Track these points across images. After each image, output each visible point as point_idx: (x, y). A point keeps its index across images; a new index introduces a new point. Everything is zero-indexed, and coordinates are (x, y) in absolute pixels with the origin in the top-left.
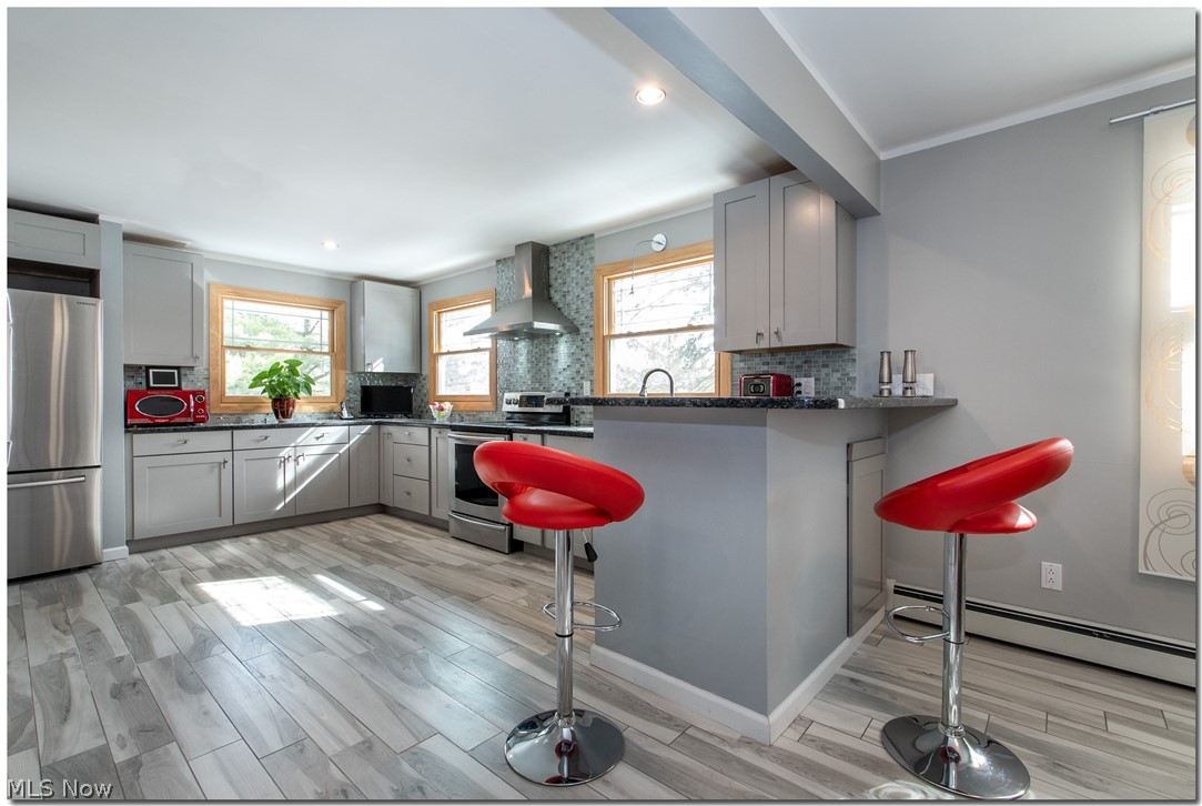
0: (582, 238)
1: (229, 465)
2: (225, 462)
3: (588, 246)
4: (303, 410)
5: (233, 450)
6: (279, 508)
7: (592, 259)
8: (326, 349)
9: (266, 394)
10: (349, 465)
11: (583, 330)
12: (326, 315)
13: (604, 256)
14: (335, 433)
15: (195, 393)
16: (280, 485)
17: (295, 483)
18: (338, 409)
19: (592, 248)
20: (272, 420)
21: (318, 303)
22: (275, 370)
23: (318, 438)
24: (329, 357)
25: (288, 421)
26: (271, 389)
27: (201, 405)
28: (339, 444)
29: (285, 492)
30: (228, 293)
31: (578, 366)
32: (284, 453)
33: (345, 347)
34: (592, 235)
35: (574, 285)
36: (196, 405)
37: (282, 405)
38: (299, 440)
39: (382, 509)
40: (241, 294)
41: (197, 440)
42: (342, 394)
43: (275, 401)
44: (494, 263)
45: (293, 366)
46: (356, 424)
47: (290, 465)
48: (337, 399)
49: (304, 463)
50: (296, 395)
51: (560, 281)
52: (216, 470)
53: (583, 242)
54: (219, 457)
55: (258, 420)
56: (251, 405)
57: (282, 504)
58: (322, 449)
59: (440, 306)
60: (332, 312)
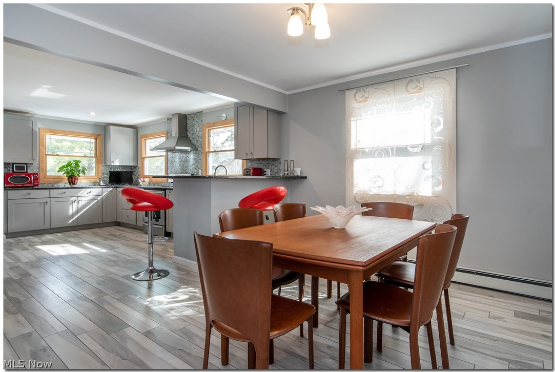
0: (198, 112)
1: (48, 204)
2: (47, 202)
4: (81, 182)
5: (50, 198)
6: (70, 222)
7: (202, 121)
8: (93, 155)
9: (65, 175)
10: (102, 205)
11: (199, 149)
12: (93, 140)
13: (206, 120)
14: (95, 191)
15: (33, 174)
16: (71, 212)
17: (78, 211)
18: (98, 181)
19: (202, 117)
20: (68, 185)
21: (90, 135)
22: (69, 164)
23: (88, 193)
24: (94, 159)
25: (75, 186)
26: (67, 172)
27: (36, 179)
28: (98, 196)
29: (73, 215)
30: (49, 132)
31: (197, 163)
32: (72, 199)
33: (102, 154)
34: (202, 112)
35: (196, 131)
36: (34, 180)
37: (72, 179)
38: (79, 194)
39: (118, 224)
40: (53, 132)
41: (34, 193)
42: (100, 175)
43: (69, 177)
44: (166, 120)
45: (77, 163)
46: (105, 188)
47: (75, 204)
48: (98, 176)
49: (81, 204)
50: (78, 175)
51: (191, 129)
52: (43, 206)
53: (199, 114)
54: (44, 200)
55: (61, 185)
56: (59, 179)
57: (72, 220)
58: (89, 198)
59: (146, 137)
60: (96, 139)
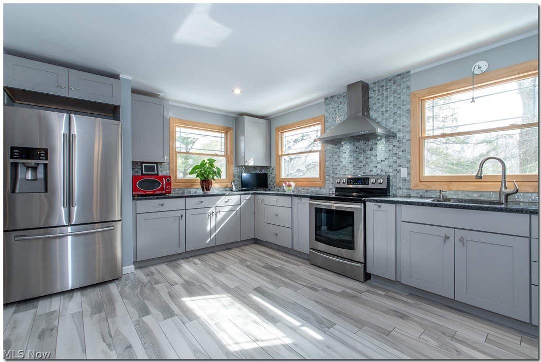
0: (398, 75)
1: (184, 218)
2: (182, 216)
3: (405, 80)
4: (216, 187)
5: (185, 209)
6: (208, 242)
7: (408, 87)
8: (223, 153)
9: (199, 179)
10: (241, 216)
11: (398, 135)
12: (223, 135)
14: (234, 199)
15: (165, 177)
16: (208, 229)
17: (216, 228)
18: (230, 186)
19: (409, 80)
20: (200, 192)
21: (220, 128)
22: (203, 164)
23: (226, 202)
24: (224, 159)
25: (209, 193)
26: (201, 175)
27: (169, 184)
28: (237, 205)
29: (211, 232)
30: (179, 123)
31: (395, 158)
32: (211, 210)
33: (234, 153)
34: (409, 72)
35: (392, 106)
36: (167, 184)
37: (206, 184)
38: (217, 203)
39: (256, 241)
40: (186, 124)
41: (169, 203)
42: (232, 178)
43: (202, 181)
44: (324, 100)
45: (211, 162)
46: (244, 194)
47: (213, 218)
48: (229, 180)
49: (220, 216)
50: (213, 178)
51: (378, 105)
52: (177, 221)
53: (401, 78)
54: (179, 213)
55: (193, 191)
56: (191, 183)
57: (209, 240)
58: (228, 208)
59: (283, 129)
60: (226, 134)
